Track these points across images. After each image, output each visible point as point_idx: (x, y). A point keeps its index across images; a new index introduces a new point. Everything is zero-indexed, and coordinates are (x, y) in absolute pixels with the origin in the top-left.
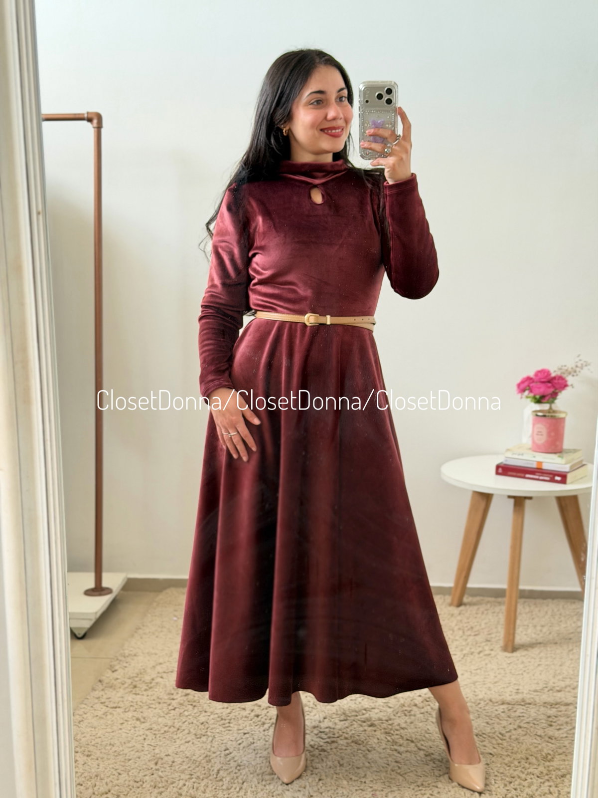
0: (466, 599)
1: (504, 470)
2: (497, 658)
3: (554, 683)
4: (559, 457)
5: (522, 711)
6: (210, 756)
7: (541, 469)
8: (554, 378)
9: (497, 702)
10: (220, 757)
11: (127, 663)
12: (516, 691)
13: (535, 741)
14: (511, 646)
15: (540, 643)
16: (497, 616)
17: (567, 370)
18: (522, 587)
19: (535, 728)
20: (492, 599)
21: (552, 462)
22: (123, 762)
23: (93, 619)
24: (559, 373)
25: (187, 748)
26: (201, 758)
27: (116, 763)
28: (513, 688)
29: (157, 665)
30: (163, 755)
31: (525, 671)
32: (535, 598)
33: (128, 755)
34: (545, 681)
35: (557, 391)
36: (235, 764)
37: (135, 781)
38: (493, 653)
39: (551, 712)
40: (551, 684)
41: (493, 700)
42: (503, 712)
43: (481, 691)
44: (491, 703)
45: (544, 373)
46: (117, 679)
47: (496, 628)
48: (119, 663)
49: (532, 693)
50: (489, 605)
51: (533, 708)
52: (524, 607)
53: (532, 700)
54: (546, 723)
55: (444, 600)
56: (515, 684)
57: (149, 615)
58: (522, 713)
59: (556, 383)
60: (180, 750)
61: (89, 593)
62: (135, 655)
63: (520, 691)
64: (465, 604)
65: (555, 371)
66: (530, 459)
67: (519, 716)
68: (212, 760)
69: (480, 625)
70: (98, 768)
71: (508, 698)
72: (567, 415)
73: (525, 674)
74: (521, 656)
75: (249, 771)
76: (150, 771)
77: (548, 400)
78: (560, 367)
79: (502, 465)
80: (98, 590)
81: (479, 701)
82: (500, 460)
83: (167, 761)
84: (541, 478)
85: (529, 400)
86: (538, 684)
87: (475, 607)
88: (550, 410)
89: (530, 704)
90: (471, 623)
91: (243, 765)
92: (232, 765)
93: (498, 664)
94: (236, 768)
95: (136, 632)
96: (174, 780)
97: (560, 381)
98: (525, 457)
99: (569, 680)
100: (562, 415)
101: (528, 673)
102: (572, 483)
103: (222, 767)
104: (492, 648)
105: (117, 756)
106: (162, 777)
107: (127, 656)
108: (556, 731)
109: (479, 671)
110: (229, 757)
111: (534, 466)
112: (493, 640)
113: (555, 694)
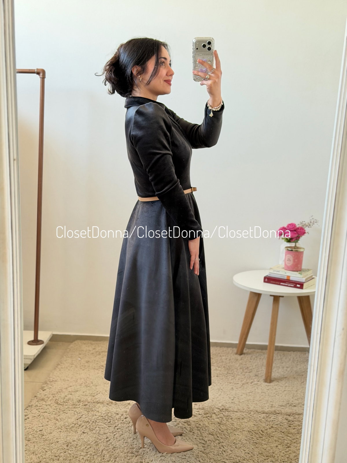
0: (245, 351)
1: (269, 280)
2: (261, 386)
3: (292, 401)
4: (299, 273)
5: (274, 418)
6: (98, 442)
7: (289, 280)
8: (298, 228)
9: (260, 413)
10: (104, 442)
11: (51, 385)
12: (271, 406)
13: (281, 435)
14: (269, 379)
15: (286, 378)
16: (262, 361)
17: (305, 224)
18: (276, 344)
19: (281, 428)
20: (260, 351)
21: (295, 276)
22: (48, 444)
23: (33, 358)
24: (301, 226)
25: (85, 437)
26: (93, 443)
27: (45, 445)
28: (269, 404)
29: (68, 387)
30: (71, 441)
31: (276, 394)
32: (284, 350)
33: (51, 441)
34: (288, 400)
35: (299, 236)
36: (112, 446)
37: (55, 456)
38: (259, 382)
39: (290, 419)
40: (291, 402)
41: (258, 411)
42: (263, 418)
43: (251, 405)
44: (256, 413)
45: (292, 226)
46: (45, 395)
47: (262, 368)
48: (47, 386)
49: (280, 407)
50: (258, 354)
51: (280, 416)
52: (277, 356)
53: (280, 411)
54: (287, 425)
55: (233, 351)
56: (271, 401)
57: (65, 357)
58: (274, 419)
59: (299, 232)
60: (81, 438)
61: (30, 343)
62: (56, 381)
63: (273, 406)
64: (244, 354)
65: (298, 225)
66: (283, 274)
67: (273, 421)
68: (99, 444)
69: (253, 366)
70: (34, 448)
71: (266, 410)
72: (304, 250)
73: (276, 396)
74: (274, 385)
75: (120, 451)
76: (64, 450)
77: (294, 241)
78: (302, 222)
79: (267, 277)
80: (36, 341)
81: (250, 412)
82: (266, 273)
83: (73, 444)
84: (289, 285)
85: (284, 240)
86: (283, 401)
87: (250, 356)
88: (295, 247)
89: (279, 414)
90: (247, 365)
91: (117, 448)
92: (110, 447)
93: (261, 389)
94: (113, 449)
95: (57, 367)
96: (77, 456)
97: (301, 230)
98: (280, 273)
99: (301, 400)
100: (301, 250)
101: (278, 395)
102: (306, 288)
103: (105, 448)
104: (258, 380)
105: (45, 441)
106: (71, 454)
107: (52, 382)
108: (292, 429)
109: (251, 394)
110: (109, 443)
111: (286, 278)
112: (259, 375)
113: (293, 408)
